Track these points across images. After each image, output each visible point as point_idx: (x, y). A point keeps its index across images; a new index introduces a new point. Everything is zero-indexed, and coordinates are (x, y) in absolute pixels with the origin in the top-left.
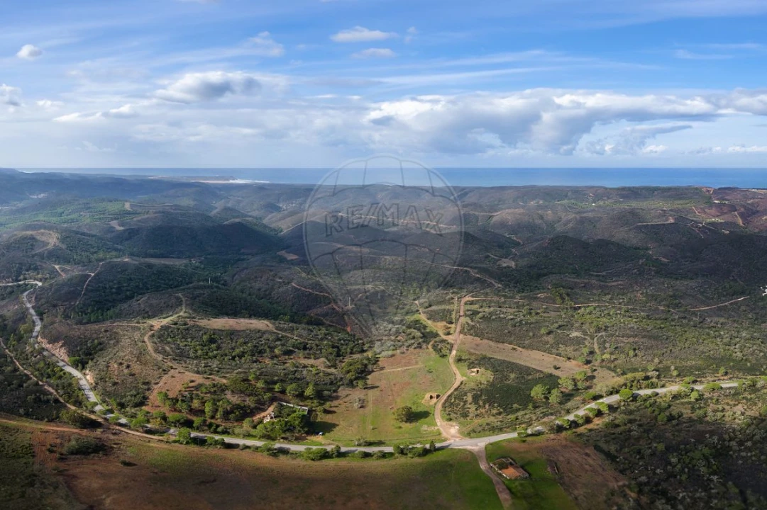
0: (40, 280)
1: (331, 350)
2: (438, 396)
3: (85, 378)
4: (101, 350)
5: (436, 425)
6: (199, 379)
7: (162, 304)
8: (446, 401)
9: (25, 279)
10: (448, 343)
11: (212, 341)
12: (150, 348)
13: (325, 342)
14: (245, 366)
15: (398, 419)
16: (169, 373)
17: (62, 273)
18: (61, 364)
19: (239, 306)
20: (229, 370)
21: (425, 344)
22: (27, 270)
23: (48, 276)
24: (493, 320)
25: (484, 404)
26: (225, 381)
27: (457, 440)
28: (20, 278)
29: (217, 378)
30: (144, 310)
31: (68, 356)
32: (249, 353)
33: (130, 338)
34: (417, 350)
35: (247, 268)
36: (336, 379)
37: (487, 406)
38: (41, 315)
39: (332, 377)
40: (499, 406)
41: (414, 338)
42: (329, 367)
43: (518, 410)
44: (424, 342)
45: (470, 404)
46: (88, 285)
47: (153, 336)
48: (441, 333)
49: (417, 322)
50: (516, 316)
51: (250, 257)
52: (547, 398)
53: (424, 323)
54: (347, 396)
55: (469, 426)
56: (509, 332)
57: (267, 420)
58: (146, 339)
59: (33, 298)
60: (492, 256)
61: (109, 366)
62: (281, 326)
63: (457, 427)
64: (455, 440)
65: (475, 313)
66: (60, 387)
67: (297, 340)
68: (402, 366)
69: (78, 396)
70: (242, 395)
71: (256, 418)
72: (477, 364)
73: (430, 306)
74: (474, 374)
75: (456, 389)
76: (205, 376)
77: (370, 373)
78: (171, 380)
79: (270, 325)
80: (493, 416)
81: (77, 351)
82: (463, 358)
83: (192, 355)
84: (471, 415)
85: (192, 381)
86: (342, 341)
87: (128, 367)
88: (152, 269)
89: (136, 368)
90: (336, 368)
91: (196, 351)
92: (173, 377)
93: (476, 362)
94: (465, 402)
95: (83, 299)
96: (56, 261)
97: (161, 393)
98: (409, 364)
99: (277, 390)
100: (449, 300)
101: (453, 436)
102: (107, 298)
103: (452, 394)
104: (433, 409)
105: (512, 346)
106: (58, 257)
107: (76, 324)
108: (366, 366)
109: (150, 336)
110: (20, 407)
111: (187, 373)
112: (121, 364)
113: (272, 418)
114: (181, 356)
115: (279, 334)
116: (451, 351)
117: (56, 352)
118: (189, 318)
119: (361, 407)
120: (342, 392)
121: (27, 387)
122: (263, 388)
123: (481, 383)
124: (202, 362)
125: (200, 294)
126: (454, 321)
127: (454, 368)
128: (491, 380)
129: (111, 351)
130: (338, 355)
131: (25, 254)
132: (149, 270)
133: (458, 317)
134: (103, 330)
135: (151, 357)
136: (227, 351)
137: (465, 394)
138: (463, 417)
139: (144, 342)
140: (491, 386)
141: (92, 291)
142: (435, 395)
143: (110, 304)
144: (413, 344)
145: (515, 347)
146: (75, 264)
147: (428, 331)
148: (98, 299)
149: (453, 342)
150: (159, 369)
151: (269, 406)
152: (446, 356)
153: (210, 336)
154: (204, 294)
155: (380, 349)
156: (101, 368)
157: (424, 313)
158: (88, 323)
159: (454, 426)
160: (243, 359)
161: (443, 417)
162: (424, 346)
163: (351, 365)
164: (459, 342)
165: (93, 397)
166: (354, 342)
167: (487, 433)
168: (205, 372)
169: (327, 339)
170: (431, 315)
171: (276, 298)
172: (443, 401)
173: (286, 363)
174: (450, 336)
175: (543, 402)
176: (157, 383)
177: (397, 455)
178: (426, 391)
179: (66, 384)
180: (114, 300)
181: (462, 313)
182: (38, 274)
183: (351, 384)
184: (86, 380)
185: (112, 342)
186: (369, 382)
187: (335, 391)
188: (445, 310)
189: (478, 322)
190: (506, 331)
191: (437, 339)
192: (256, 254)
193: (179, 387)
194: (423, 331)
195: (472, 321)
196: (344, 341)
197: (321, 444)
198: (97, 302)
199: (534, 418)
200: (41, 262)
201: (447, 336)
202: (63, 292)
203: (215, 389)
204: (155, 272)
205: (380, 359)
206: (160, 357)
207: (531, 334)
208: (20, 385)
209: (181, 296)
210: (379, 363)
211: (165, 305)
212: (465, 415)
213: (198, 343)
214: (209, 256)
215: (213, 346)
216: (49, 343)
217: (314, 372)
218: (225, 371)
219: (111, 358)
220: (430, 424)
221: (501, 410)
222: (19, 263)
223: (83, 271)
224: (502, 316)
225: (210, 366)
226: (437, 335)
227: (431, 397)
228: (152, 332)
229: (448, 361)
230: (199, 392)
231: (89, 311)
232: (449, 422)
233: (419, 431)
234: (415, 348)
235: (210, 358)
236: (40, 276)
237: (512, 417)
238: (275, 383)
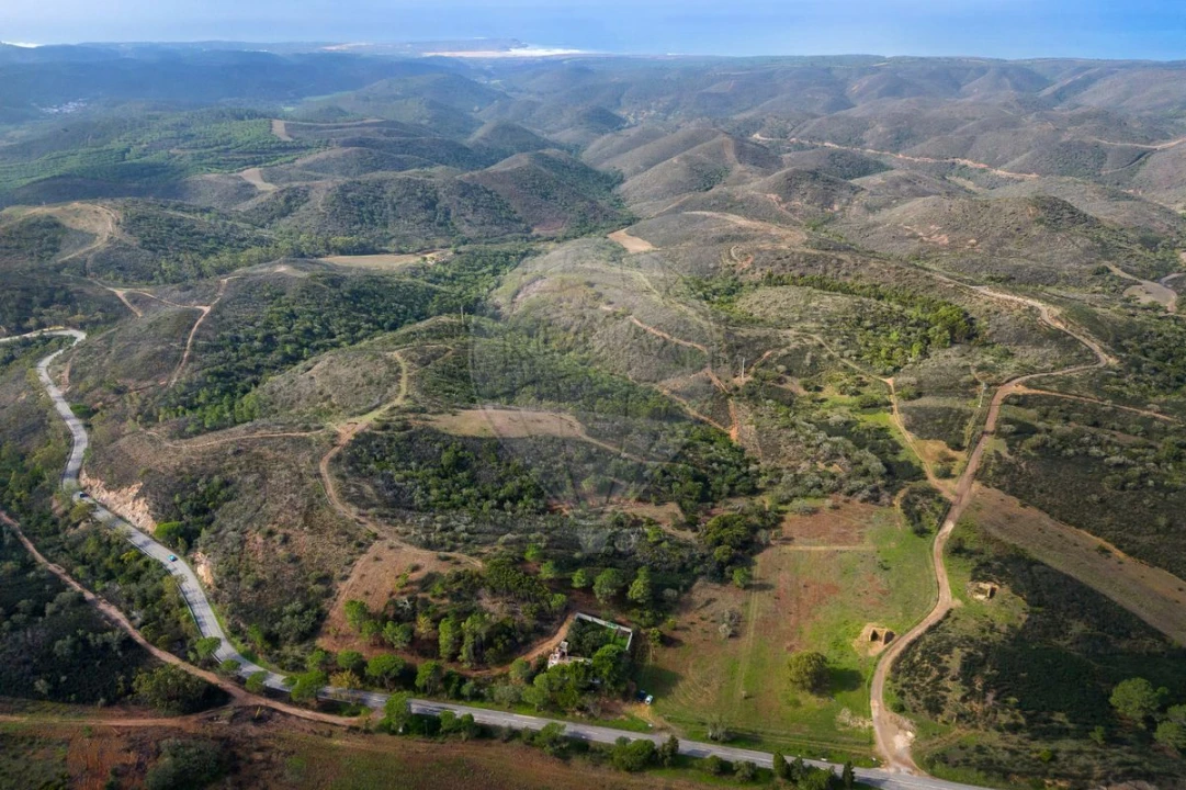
0: (81, 327)
1: (690, 484)
2: (889, 637)
3: (195, 572)
4: (229, 498)
5: (868, 715)
6: (428, 561)
7: (359, 379)
8: (903, 654)
9: (41, 326)
10: (940, 500)
11: (460, 464)
12: (331, 491)
13: (681, 466)
14: (522, 525)
15: (796, 682)
16: (370, 550)
17: (134, 308)
18: (139, 539)
19: (518, 375)
20: (489, 537)
21: (887, 494)
22: (46, 305)
23: (99, 315)
24: (1068, 458)
25: (986, 689)
26: (478, 564)
27: (904, 770)
28: (27, 325)
29: (464, 557)
30: (321, 393)
31: (155, 519)
32: (533, 491)
33: (290, 467)
34: (870, 506)
35: (542, 277)
36: (692, 557)
37: (990, 697)
38: (86, 414)
39: (686, 554)
40: (1018, 706)
41: (866, 473)
42: (680, 526)
43: (1062, 733)
44: (886, 487)
45: (953, 679)
46: (197, 336)
47: (337, 459)
48: (929, 468)
49: (882, 432)
50: (1134, 457)
51: (552, 245)
52: (1151, 723)
53: (897, 438)
54: (709, 602)
55: (936, 740)
56: (1102, 501)
57: (553, 662)
58: (323, 467)
59: (66, 374)
60: (1117, 271)
61: (246, 541)
62: (598, 425)
63: (910, 735)
64: (898, 771)
65: (1025, 430)
66: (137, 603)
67: (626, 459)
68: (829, 542)
69: (178, 622)
70: (510, 599)
71: (533, 656)
72: (995, 572)
73: (920, 395)
74: (981, 597)
75: (932, 629)
76: (442, 554)
77: (762, 547)
78: (374, 568)
79: (577, 425)
80: (999, 729)
81: (175, 504)
82: (967, 546)
83: (418, 501)
84: (948, 711)
85: (416, 568)
86: (715, 465)
87: (286, 539)
88: (338, 287)
89: (304, 541)
90: (696, 530)
91: (427, 490)
92: (377, 559)
93: (996, 564)
94: (943, 670)
95: (186, 371)
96: (116, 278)
97: (353, 602)
98: (843, 538)
99: (576, 585)
100: (967, 386)
101: (897, 758)
102: (241, 363)
103: (920, 637)
104: (871, 668)
105: (1100, 541)
106: (122, 269)
107: (172, 438)
108: (754, 529)
109: (332, 460)
110: (36, 673)
111: (407, 548)
112: (271, 533)
113: (563, 655)
114: (396, 505)
115: (592, 445)
116: (942, 521)
117: (126, 510)
118: (412, 411)
119: (731, 636)
120: (702, 591)
121: (55, 613)
122: (550, 581)
123: (992, 627)
124: (439, 518)
125: (439, 351)
126: (966, 443)
127: (940, 570)
128: (1020, 626)
129: (250, 503)
130: (704, 498)
131: (35, 264)
132: (333, 291)
133: (979, 433)
134: (230, 451)
135: (333, 512)
136: (489, 488)
137: (948, 650)
138: (930, 709)
139: (318, 475)
140: (1014, 642)
141: (206, 350)
142: (882, 633)
143: (249, 378)
144: (859, 489)
145: (1110, 547)
146: (166, 281)
147: (901, 458)
148: (221, 368)
149: (952, 498)
150: (350, 540)
151: (561, 624)
152: (929, 532)
153: (456, 453)
154: (447, 350)
155: (790, 492)
156: (229, 545)
157: (902, 410)
158: (197, 433)
159: (906, 730)
160: (520, 505)
161: (886, 696)
162: (885, 499)
163: (725, 526)
164: (966, 500)
165: (212, 624)
166: (739, 467)
167: (973, 773)
168: (443, 544)
169: (685, 457)
170: (915, 419)
171: (596, 350)
172: (896, 652)
173: (602, 513)
174: (949, 482)
175: (1138, 732)
176: (345, 578)
177: (778, 779)
178: (868, 617)
179: (150, 593)
180: (258, 367)
181: (990, 426)
182: (74, 312)
183: (720, 575)
184: (197, 576)
185: (250, 479)
186: (757, 571)
187: (687, 589)
188: (950, 409)
189: (1026, 457)
190: (1095, 497)
191: (919, 485)
192: (566, 238)
193: (389, 584)
194: (890, 457)
195: (1011, 452)
196: (720, 463)
197: (646, 729)
198: (218, 375)
199: (1098, 771)
200: (78, 282)
201: (942, 482)
202: (137, 357)
203: (459, 585)
204: (346, 294)
205: (788, 517)
206: (351, 513)
207: (1162, 521)
208: (38, 611)
209: (399, 359)
210: (784, 525)
211: (364, 381)
212: (935, 707)
213: (431, 470)
214: (462, 248)
215: (463, 475)
216: (109, 488)
217: (652, 539)
218: (480, 538)
219: (250, 521)
220: (858, 710)
221: (1022, 720)
222: (23, 290)
223: (182, 301)
224: (1094, 450)
225: (452, 528)
226: (918, 474)
227: (875, 636)
228: (337, 449)
229: (931, 549)
230: (428, 595)
231: (202, 399)
232: (898, 717)
233: (830, 722)
234: (864, 501)
235: (454, 506)
236: (79, 317)
237: (1042, 747)
238: (575, 565)
